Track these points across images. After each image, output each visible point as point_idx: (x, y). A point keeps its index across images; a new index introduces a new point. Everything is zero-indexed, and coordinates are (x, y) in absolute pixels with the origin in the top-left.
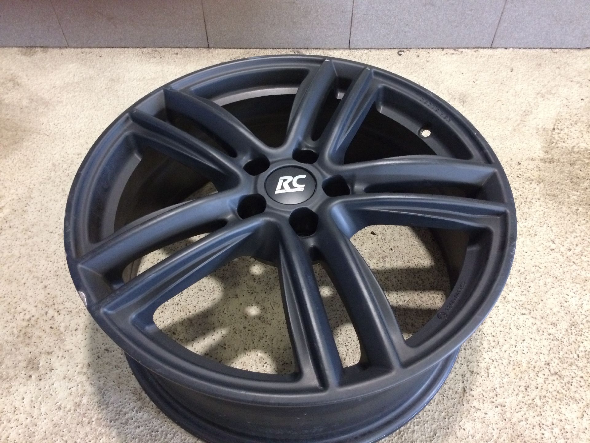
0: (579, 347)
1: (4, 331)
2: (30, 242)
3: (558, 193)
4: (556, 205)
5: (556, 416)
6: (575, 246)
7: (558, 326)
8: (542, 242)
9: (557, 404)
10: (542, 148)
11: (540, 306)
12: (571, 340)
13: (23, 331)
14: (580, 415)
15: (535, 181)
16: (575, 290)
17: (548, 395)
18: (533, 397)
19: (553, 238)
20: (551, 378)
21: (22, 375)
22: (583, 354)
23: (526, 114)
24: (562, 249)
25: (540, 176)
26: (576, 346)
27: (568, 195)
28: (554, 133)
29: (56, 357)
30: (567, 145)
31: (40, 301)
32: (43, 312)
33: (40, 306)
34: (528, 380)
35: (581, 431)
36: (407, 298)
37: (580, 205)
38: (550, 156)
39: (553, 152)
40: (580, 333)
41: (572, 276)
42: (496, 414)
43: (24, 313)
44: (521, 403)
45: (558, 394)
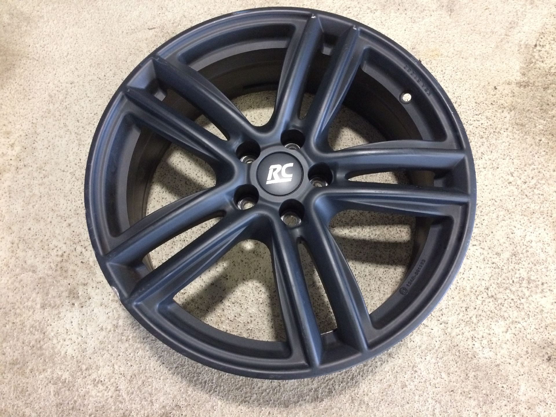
0: (515, 274)
1: (44, 266)
2: (46, 180)
3: (526, 122)
4: (522, 135)
5: (487, 331)
6: (530, 179)
7: (502, 256)
8: (502, 175)
9: (489, 322)
10: (520, 69)
11: (489, 238)
12: (510, 268)
13: (59, 266)
14: (505, 330)
15: (507, 108)
16: (522, 221)
17: (484, 314)
18: (470, 316)
19: (512, 171)
20: (487, 300)
21: (67, 303)
22: (518, 279)
23: (512, 25)
24: (519, 182)
25: (512, 102)
26: (513, 273)
27: (535, 124)
28: (535, 50)
29: (91, 288)
30: (545, 65)
31: (68, 238)
32: (72, 248)
33: (68, 242)
34: (469, 302)
35: (504, 342)
36: (378, 233)
37: (544, 135)
38: (526, 78)
39: (530, 74)
40: (519, 261)
41: (522, 209)
42: (440, 330)
43: (56, 249)
44: (461, 321)
45: (491, 313)
